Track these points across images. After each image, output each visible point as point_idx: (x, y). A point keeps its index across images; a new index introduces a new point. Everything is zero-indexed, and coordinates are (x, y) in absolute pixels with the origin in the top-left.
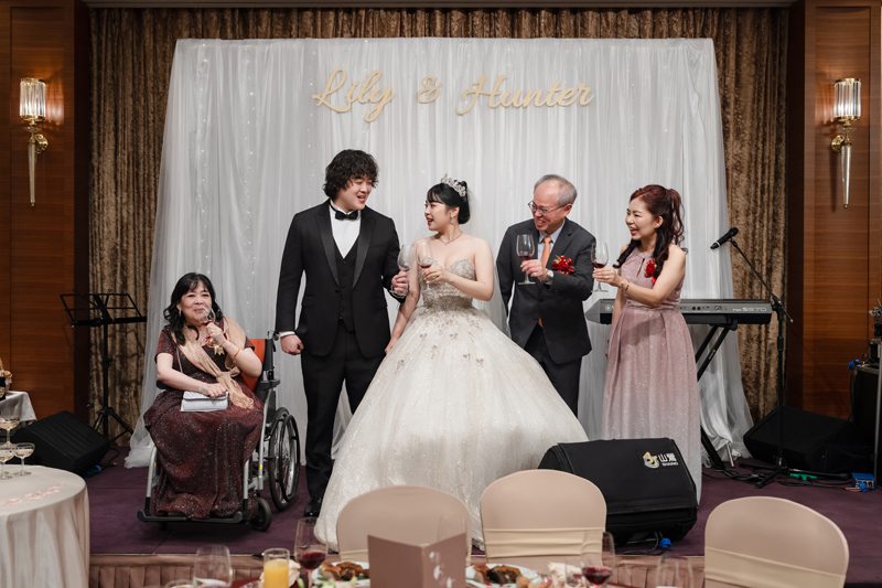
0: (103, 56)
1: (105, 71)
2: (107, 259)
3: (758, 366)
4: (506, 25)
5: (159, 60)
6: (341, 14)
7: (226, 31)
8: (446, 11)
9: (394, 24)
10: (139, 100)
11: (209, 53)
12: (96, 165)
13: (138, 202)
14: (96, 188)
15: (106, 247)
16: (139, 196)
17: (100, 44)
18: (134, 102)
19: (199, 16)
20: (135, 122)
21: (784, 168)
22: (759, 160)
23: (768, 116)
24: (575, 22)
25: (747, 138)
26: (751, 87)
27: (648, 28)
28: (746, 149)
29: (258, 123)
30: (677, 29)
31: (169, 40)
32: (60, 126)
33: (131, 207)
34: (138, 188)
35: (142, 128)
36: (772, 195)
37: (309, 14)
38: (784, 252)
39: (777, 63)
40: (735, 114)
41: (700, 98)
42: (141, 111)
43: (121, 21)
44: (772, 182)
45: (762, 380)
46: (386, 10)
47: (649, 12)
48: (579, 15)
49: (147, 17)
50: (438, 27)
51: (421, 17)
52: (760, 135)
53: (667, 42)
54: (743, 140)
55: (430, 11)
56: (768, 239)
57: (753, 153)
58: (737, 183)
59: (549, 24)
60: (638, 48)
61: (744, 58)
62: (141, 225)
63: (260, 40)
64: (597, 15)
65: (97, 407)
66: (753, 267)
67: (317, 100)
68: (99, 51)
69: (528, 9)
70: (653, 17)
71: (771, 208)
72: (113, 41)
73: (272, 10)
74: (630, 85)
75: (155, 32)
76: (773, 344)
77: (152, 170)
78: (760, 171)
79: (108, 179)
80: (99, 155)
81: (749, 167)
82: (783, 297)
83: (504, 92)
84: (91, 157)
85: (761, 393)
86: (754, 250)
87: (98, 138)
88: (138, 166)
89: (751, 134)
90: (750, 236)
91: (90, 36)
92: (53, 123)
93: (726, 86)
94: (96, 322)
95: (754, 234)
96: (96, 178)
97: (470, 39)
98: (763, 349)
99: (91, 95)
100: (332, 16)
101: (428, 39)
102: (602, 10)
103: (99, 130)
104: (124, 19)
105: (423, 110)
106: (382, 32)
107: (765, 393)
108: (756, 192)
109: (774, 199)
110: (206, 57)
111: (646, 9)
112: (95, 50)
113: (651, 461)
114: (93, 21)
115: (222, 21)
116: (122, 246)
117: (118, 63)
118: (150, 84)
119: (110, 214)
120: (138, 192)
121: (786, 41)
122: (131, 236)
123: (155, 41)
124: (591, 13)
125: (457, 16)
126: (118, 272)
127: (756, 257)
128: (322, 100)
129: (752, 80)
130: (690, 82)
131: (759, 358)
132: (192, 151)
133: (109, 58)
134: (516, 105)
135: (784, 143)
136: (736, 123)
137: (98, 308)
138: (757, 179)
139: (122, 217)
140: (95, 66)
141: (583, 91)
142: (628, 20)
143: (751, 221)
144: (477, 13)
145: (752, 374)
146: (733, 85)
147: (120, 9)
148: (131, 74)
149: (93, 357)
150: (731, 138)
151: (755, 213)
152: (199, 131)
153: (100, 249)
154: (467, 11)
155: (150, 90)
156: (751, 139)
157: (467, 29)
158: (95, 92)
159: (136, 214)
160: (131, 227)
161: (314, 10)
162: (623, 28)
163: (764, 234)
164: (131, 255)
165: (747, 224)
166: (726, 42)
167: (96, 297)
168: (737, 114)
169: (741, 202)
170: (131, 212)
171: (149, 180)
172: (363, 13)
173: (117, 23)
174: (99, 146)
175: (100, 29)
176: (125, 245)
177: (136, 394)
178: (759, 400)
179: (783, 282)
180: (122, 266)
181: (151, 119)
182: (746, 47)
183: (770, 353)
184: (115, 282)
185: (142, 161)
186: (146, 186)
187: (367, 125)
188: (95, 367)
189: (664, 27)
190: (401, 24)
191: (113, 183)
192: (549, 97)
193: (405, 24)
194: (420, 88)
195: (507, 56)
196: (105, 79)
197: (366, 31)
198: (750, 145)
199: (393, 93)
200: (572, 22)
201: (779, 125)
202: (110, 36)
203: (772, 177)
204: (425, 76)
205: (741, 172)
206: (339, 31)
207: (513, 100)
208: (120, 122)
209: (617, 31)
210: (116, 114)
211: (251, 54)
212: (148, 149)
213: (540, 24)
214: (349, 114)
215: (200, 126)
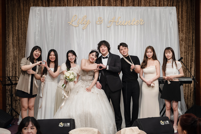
0: (9, 10)
1: (10, 15)
2: (11, 66)
3: (188, 94)
4: (120, 2)
5: (25, 11)
7: (43, 4)
9: (89, 2)
10: (19, 22)
11: (39, 10)
12: (7, 40)
13: (19, 50)
14: (7, 47)
15: (10, 63)
16: (19, 49)
17: (8, 7)
18: (18, 23)
20: (18, 28)
21: (194, 40)
22: (188, 38)
23: (190, 26)
25: (184, 32)
26: (185, 19)
27: (158, 3)
28: (184, 35)
29: (53, 30)
30: (166, 3)
31: (27, 6)
33: (17, 52)
34: (19, 47)
35: (20, 30)
36: (191, 47)
38: (195, 63)
39: (192, 12)
40: (181, 26)
41: (172, 23)
42: (20, 25)
44: (191, 44)
45: (189, 97)
50: (101, 3)
52: (188, 32)
53: (163, 7)
54: (184, 33)
56: (190, 59)
57: (186, 36)
58: (182, 44)
59: (131, 2)
60: (156, 9)
61: (184, 11)
62: (20, 57)
63: (53, 7)
65: (9, 107)
66: (186, 67)
67: (69, 23)
68: (8, 9)
71: (191, 51)
72: (12, 6)
74: (154, 19)
75: (23, 4)
76: (192, 88)
77: (23, 42)
78: (188, 41)
79: (11, 44)
80: (8, 38)
81: (185, 40)
82: (194, 75)
83: (120, 21)
84: (6, 38)
85: (189, 101)
86: (187, 62)
87: (8, 33)
88: (19, 41)
89: (186, 31)
90: (186, 59)
91: (6, 5)
93: (179, 18)
94: (8, 85)
95: (186, 58)
96: (7, 44)
97: (110, 7)
98: (189, 89)
99: (6, 21)
101: (99, 7)
103: (8, 31)
105: (98, 26)
107: (190, 101)
108: (187, 47)
109: (192, 49)
110: (39, 12)
112: (7, 9)
113: (162, 123)
114: (6, 1)
115: (42, 1)
116: (15, 63)
117: (13, 12)
118: (22, 18)
119: (11, 54)
120: (19, 48)
121: (195, 6)
122: (17, 60)
123: (24, 6)
126: (14, 70)
127: (187, 64)
128: (71, 23)
129: (186, 17)
130: (170, 18)
131: (188, 91)
132: (35, 37)
133: (11, 11)
134: (123, 25)
135: (194, 34)
136: (182, 28)
138: (187, 43)
139: (15, 55)
140: (7, 13)
141: (141, 21)
142: (153, 1)
143: (186, 55)
145: (186, 96)
146: (181, 18)
148: (17, 15)
149: (7, 93)
150: (180, 32)
151: (187, 52)
152: (37, 32)
153: (9, 64)
155: (22, 20)
156: (186, 33)
157: (109, 3)
158: (7, 20)
159: (19, 54)
160: (17, 57)
162: (151, 3)
163: (189, 58)
164: (17, 65)
165: (185, 55)
166: (179, 7)
169: (183, 49)
170: (17, 53)
171: (22, 44)
173: (13, 1)
174: (8, 35)
175: (8, 3)
176: (16, 62)
177: (19, 103)
178: (188, 103)
179: (194, 71)
180: (15, 68)
181: (23, 28)
182: (184, 8)
183: (191, 90)
184: (13, 72)
185: (20, 39)
186: (21, 46)
187: (83, 30)
188: (8, 96)
189: (162, 3)
190: (91, 1)
191: (12, 45)
192: (132, 22)
193: (92, 2)
194: (97, 20)
195: (121, 11)
196: (10, 17)
197: (82, 4)
198: (185, 34)
199: (90, 21)
200: (137, 1)
201: (193, 29)
202: (11, 5)
203: (191, 43)
204: (99, 17)
205: (183, 41)
206: (74, 4)
207: (123, 23)
208: (14, 29)
209: (149, 4)
210: (13, 26)
211: (51, 11)
212: (22, 36)
213: (129, 2)
214: (78, 27)
215: (37, 30)
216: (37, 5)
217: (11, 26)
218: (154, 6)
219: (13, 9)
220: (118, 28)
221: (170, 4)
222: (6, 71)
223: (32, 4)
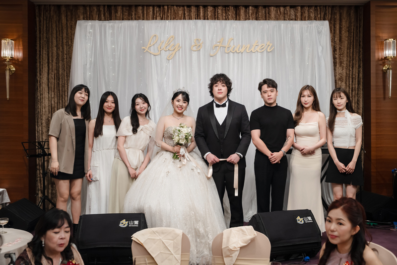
0: (42, 28)
1: (43, 35)
2: (44, 124)
4: (233, 13)
5: (69, 30)
6: (155, 8)
7: (101, 16)
8: (205, 7)
9: (180, 12)
10: (59, 48)
11: (93, 27)
12: (39, 79)
13: (59, 97)
14: (39, 91)
15: (44, 118)
16: (60, 94)
17: (40, 21)
18: (57, 49)
19: (88, 8)
20: (58, 59)
21: (362, 79)
22: (351, 76)
23: (354, 55)
24: (265, 12)
25: (345, 66)
26: (346, 42)
27: (299, 14)
28: (344, 71)
29: (116, 61)
30: (312, 15)
31: (73, 20)
32: (21, 61)
33: (56, 99)
34: (59, 90)
35: (61, 62)
36: (356, 92)
37: (140, 8)
39: (358, 31)
40: (339, 55)
41: (323, 48)
42: (60, 54)
43: (50, 11)
44: (356, 86)
46: (177, 6)
47: (299, 7)
48: (267, 9)
49: (63, 9)
50: (202, 14)
51: (193, 9)
52: (351, 64)
53: (307, 22)
54: (343, 67)
55: (197, 7)
57: (348, 72)
59: (253, 13)
60: (294, 25)
61: (343, 29)
63: (117, 21)
64: (275, 9)
65: (40, 195)
67: (144, 49)
68: (40, 25)
69: (243, 6)
70: (301, 9)
71: (356, 98)
72: (47, 20)
73: (123, 6)
74: (291, 42)
75: (67, 16)
77: (66, 82)
78: (351, 81)
79: (44, 86)
80: (40, 74)
81: (346, 79)
83: (232, 46)
84: (36, 75)
87: (40, 67)
88: (59, 80)
89: (347, 64)
91: (35, 18)
92: (18, 60)
93: (335, 42)
94: (39, 156)
96: (39, 86)
97: (216, 21)
99: (36, 46)
100: (151, 9)
101: (197, 20)
102: (278, 6)
103: (40, 62)
104: (52, 10)
105: (195, 54)
106: (175, 17)
108: (349, 90)
109: (358, 94)
110: (91, 29)
111: (298, 6)
112: (38, 25)
113: (300, 220)
114: (37, 11)
115: (99, 11)
117: (49, 31)
118: (65, 41)
119: (46, 102)
120: (59, 92)
121: (362, 21)
123: (67, 20)
124: (272, 8)
125: (210, 9)
128: (147, 49)
129: (347, 39)
130: (318, 41)
132: (85, 74)
133: (45, 28)
134: (238, 52)
135: (362, 68)
136: (340, 59)
137: (40, 149)
138: (349, 84)
139: (51, 104)
140: (38, 32)
141: (269, 45)
142: (290, 11)
144: (220, 8)
146: (338, 41)
147: (50, 5)
148: (55, 36)
149: (38, 171)
150: (338, 66)
152: (88, 64)
153: (41, 119)
154: (215, 7)
155: (65, 43)
156: (347, 66)
157: (215, 15)
158: (38, 45)
159: (58, 103)
160: (56, 109)
161: (143, 6)
162: (287, 15)
166: (335, 21)
167: (39, 143)
168: (340, 55)
170: (56, 102)
171: (64, 86)
172: (166, 7)
173: (48, 12)
174: (40, 71)
175: (40, 14)
181: (65, 57)
182: (344, 23)
185: (61, 77)
186: (63, 89)
187: (168, 61)
188: (39, 176)
189: (306, 15)
190: (184, 12)
191: (47, 88)
192: (253, 48)
193: (186, 13)
194: (193, 44)
195: (233, 28)
196: (43, 38)
197: (168, 16)
198: (346, 69)
199: (180, 46)
200: (264, 12)
201: (359, 60)
202: (45, 18)
203: (357, 84)
204: (195, 38)
205: (342, 81)
206: (155, 17)
207: (236, 49)
208: (50, 59)
209: (284, 17)
210: (48, 55)
211: (113, 28)
212: (64, 72)
213: (249, 13)
214: (160, 56)
215: (88, 62)
216: (90, 17)
217: (45, 54)
218: (292, 20)
219: (49, 25)
220: (229, 57)
221: (321, 17)
222: (36, 132)
223: (82, 17)
